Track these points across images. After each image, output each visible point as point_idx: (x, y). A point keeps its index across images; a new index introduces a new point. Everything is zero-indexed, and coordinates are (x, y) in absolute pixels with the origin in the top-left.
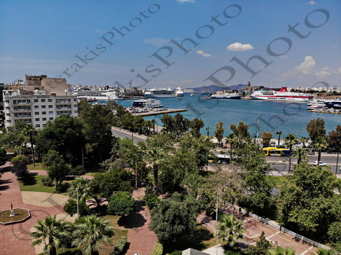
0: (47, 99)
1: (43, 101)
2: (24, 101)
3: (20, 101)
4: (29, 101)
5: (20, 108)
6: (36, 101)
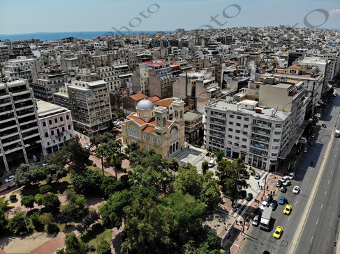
0: (243, 117)
1: (239, 118)
2: (221, 114)
3: (216, 113)
4: (225, 115)
5: (216, 120)
6: (232, 116)
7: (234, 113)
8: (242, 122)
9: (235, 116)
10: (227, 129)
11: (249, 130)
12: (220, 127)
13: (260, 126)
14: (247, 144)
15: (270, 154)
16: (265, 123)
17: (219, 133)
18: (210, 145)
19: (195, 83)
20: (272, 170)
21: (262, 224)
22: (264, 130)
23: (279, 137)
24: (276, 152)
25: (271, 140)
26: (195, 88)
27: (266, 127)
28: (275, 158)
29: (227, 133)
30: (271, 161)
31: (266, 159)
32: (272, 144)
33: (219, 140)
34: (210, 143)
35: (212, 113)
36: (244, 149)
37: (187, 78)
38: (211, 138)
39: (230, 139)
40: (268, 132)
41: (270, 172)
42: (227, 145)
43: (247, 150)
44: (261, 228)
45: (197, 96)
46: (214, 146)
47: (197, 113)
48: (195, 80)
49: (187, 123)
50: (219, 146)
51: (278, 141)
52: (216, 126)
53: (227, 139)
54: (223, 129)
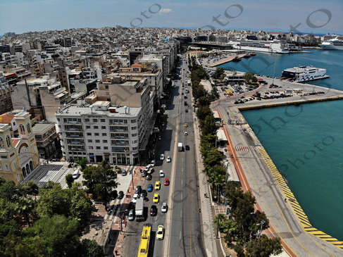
0: (99, 119)
1: (95, 120)
2: (75, 120)
3: (70, 120)
4: (80, 120)
5: (72, 126)
6: (87, 120)
7: (89, 116)
8: (99, 124)
9: (91, 119)
10: (85, 134)
11: (107, 131)
12: (77, 134)
13: (117, 124)
14: (109, 145)
15: (131, 149)
16: (121, 121)
17: (78, 140)
18: (71, 155)
19: (38, 90)
20: (136, 163)
21: (137, 216)
22: (122, 128)
23: (136, 131)
24: (136, 145)
25: (130, 136)
26: (39, 96)
27: (123, 125)
28: (136, 152)
29: (86, 138)
30: (134, 155)
31: (129, 155)
32: (132, 139)
33: (79, 147)
34: (70, 153)
35: (65, 120)
36: (106, 151)
37: (27, 86)
38: (70, 147)
39: (90, 144)
40: (126, 129)
41: (134, 165)
42: (89, 151)
43: (109, 150)
44: (137, 221)
45: (43, 105)
46: (76, 156)
47: (48, 123)
48: (37, 87)
49: (38, 137)
50: (80, 154)
51: (135, 135)
52: (73, 133)
53: (87, 145)
54: (81, 135)
